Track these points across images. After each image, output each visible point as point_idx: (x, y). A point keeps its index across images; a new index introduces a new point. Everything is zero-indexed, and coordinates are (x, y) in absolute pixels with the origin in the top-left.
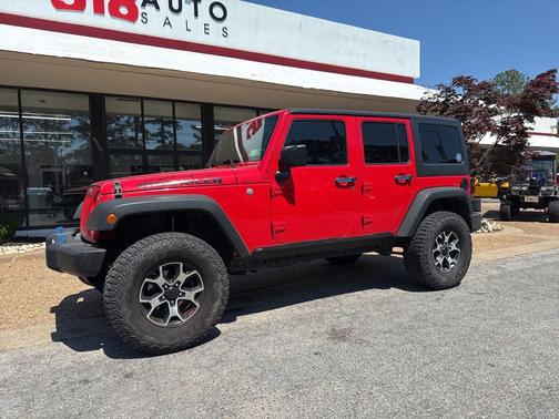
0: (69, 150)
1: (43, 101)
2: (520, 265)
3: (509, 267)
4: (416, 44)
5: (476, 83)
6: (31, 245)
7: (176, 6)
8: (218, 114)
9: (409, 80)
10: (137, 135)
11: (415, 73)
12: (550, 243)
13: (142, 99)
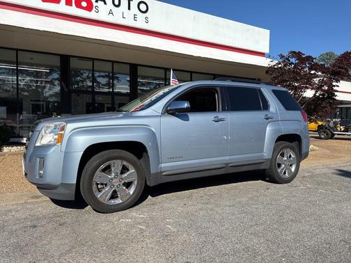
0: (51, 92)
1: (32, 59)
2: (325, 171)
3: (317, 172)
4: (268, 32)
5: (304, 56)
6: (19, 147)
7: (117, 3)
9: (262, 54)
10: (93, 84)
11: (266, 50)
12: (345, 159)
13: (93, 60)
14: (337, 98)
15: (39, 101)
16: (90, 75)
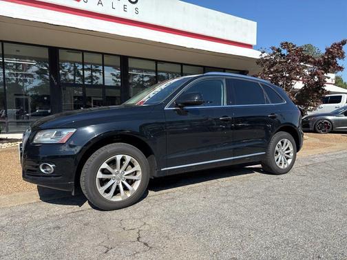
0: (31, 86)
1: (18, 51)
2: (323, 159)
3: (317, 160)
4: (255, 24)
6: (10, 143)
8: (131, 63)
9: (249, 46)
10: (75, 78)
11: (253, 42)
12: (337, 147)
13: (83, 52)
14: (325, 88)
15: (22, 95)
16: (72, 68)
